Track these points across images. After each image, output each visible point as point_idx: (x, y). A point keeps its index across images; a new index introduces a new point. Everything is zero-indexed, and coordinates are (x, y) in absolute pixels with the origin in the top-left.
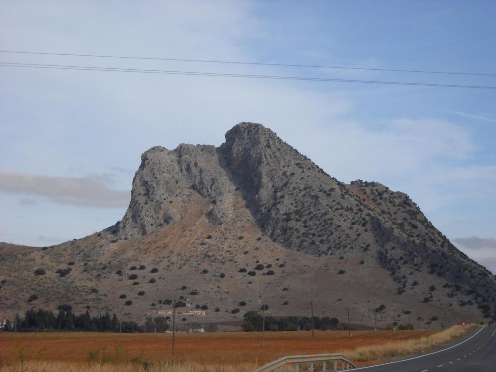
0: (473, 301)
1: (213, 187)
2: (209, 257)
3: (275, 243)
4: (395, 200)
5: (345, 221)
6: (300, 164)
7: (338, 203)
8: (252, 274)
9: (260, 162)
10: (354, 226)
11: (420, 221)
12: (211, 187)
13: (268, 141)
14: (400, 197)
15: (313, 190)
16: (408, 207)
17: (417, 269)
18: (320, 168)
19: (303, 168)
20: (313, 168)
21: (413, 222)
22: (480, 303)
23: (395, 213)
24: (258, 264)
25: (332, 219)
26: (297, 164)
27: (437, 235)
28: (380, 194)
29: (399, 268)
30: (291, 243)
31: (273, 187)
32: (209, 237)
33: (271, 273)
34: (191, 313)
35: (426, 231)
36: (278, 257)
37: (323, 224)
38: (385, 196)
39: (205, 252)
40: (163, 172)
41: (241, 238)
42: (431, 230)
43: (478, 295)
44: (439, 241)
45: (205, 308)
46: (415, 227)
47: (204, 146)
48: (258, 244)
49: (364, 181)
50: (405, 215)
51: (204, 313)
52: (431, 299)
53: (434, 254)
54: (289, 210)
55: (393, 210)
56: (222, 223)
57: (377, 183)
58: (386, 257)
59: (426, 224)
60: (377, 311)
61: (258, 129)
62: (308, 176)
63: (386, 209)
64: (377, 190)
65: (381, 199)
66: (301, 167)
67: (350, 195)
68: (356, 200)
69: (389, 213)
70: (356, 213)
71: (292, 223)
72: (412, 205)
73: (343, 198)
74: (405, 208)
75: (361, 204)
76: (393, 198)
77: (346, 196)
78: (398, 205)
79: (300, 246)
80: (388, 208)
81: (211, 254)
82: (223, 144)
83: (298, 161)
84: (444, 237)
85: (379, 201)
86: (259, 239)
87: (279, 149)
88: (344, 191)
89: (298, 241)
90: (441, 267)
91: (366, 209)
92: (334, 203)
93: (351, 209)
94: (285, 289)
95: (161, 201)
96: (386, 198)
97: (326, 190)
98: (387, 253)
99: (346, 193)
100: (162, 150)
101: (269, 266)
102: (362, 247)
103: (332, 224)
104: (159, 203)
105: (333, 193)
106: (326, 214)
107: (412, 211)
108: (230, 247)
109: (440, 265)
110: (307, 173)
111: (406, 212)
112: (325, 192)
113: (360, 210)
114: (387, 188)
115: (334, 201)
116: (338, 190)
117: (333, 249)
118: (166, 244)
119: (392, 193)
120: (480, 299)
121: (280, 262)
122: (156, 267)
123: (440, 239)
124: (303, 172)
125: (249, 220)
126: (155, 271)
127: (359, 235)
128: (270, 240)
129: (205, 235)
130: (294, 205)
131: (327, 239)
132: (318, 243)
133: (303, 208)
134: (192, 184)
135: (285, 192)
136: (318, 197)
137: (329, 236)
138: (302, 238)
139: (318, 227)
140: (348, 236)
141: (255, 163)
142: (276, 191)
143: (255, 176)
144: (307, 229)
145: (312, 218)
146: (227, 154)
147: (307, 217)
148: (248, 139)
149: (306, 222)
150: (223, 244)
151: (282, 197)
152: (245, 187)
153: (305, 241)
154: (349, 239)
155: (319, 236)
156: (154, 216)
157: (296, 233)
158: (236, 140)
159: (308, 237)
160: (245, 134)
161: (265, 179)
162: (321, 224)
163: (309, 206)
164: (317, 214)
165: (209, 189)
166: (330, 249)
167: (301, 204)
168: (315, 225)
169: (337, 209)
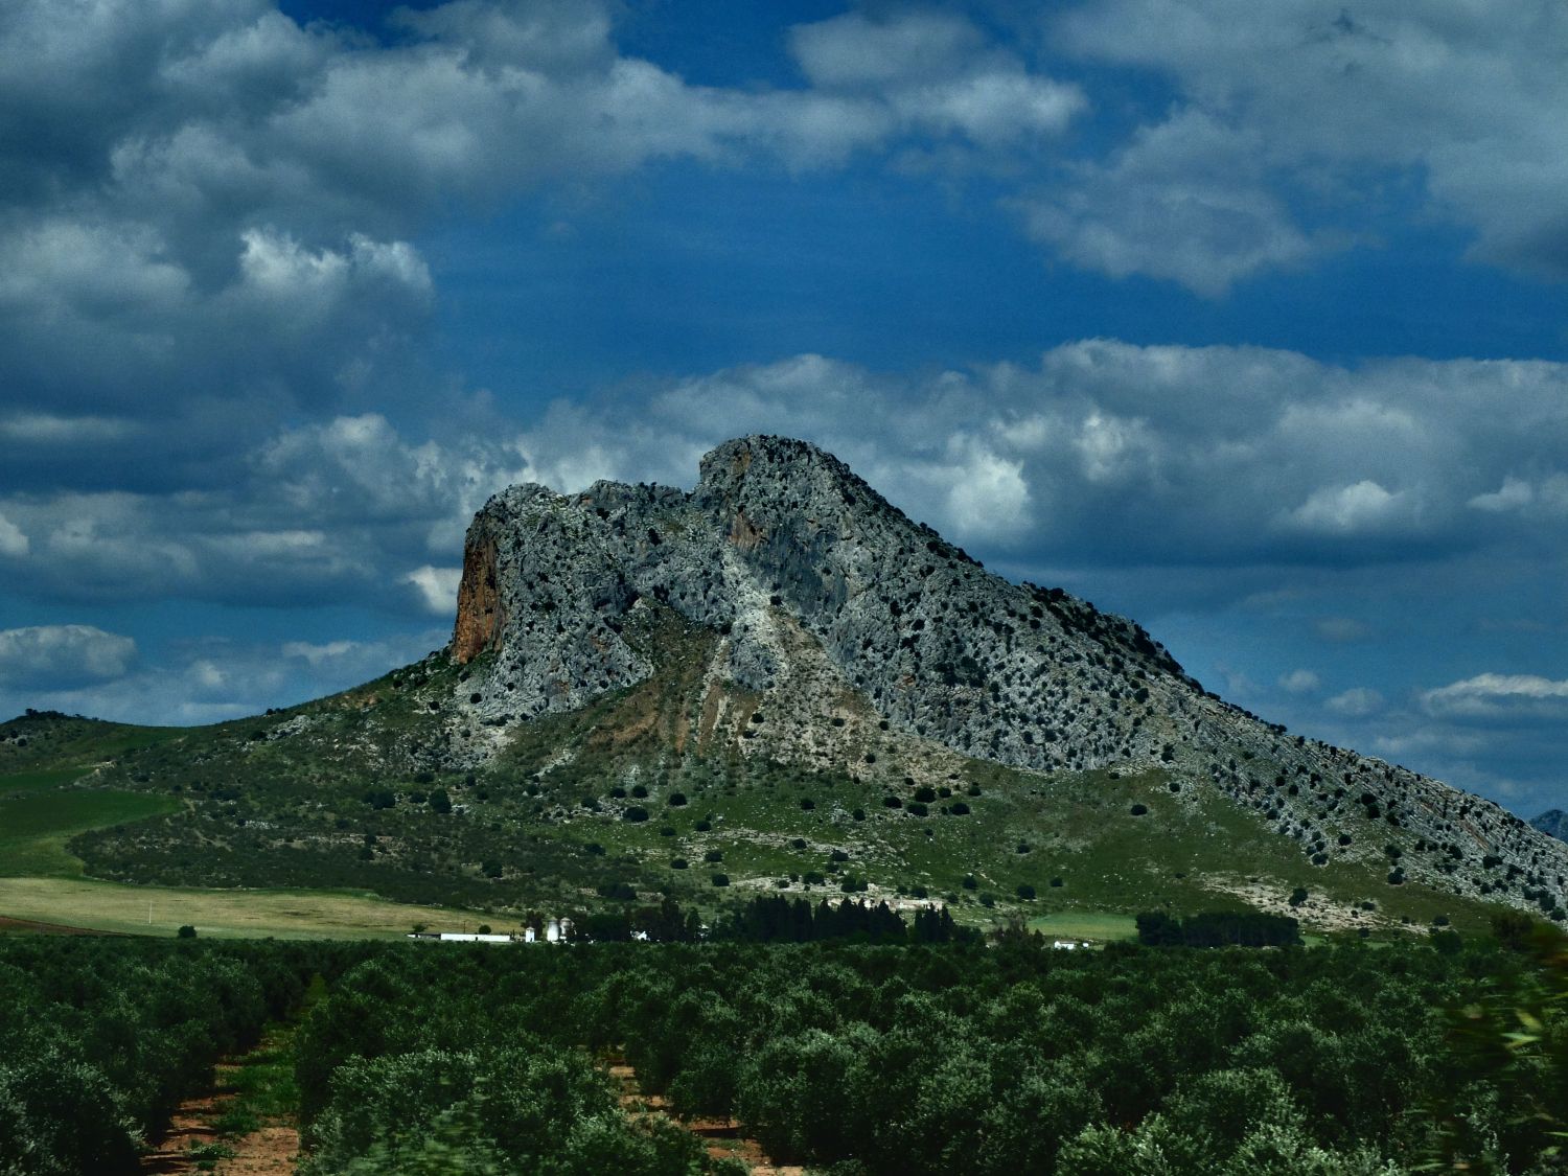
1: (711, 593)
3: (925, 737)
5: (1094, 687)
7: (1064, 646)
8: (917, 810)
9: (831, 535)
10: (1119, 702)
12: (705, 592)
15: (992, 611)
17: (1331, 808)
24: (913, 786)
25: (1063, 683)
29: (1281, 803)
30: (967, 737)
31: (885, 600)
32: (757, 719)
37: (1042, 694)
39: (761, 756)
41: (837, 722)
48: (886, 739)
54: (945, 657)
56: (771, 684)
58: (1234, 776)
71: (962, 691)
79: (994, 746)
86: (883, 726)
89: (987, 734)
90: (1391, 804)
94: (1021, 849)
95: (599, 626)
98: (1232, 768)
100: (543, 493)
101: (944, 792)
102: (1152, 752)
104: (594, 630)
108: (820, 744)
118: (652, 733)
125: (835, 679)
126: (677, 801)
127: (1137, 722)
128: (910, 729)
129: (740, 714)
130: (954, 646)
131: (1061, 731)
132: (1038, 738)
133: (977, 654)
134: (651, 583)
135: (919, 613)
136: (1010, 630)
137: (1066, 724)
138: (996, 727)
139: (1031, 701)
140: (1112, 726)
141: (818, 537)
142: (896, 611)
143: (827, 571)
144: (1002, 705)
145: (1008, 679)
146: (723, 513)
147: (998, 677)
148: (785, 476)
149: (995, 687)
150: (798, 737)
151: (919, 625)
152: (793, 597)
153: (1006, 734)
154: (1114, 731)
155: (1040, 721)
156: (584, 660)
157: (976, 716)
158: (750, 478)
159: (1010, 724)
160: (774, 465)
161: (855, 582)
162: (1036, 693)
163: (993, 649)
164: (1019, 670)
165: (701, 598)
166: (1072, 753)
167: (969, 645)
168: (1022, 694)
169: (1068, 659)
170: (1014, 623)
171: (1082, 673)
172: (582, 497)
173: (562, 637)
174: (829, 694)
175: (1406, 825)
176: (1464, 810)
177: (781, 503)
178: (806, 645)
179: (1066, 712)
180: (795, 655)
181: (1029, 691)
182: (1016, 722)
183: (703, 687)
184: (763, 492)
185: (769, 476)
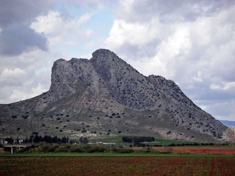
0: (208, 130)
1: (89, 78)
2: (90, 109)
3: (119, 104)
4: (169, 84)
5: (150, 94)
6: (128, 68)
7: (146, 86)
8: (111, 117)
9: (109, 67)
10: (154, 97)
11: (180, 93)
12: (88, 78)
13: (113, 58)
14: (170, 82)
15: (135, 80)
16: (174, 87)
17: (183, 116)
18: (136, 70)
19: (129, 70)
20: (134, 70)
21: (177, 94)
22: (211, 130)
23: (169, 90)
24: (113, 113)
25: (144, 93)
26: (127, 69)
27: (187, 100)
28: (162, 81)
29: (175, 115)
30: (126, 104)
31: (117, 79)
32: (90, 101)
33: (119, 117)
34: (90, 135)
35: (183, 98)
36: (121, 110)
37: (140, 95)
38: (164, 82)
39: (88, 108)
40: (66, 71)
41: (104, 101)
42: (185, 98)
43: (211, 127)
44: (189, 102)
45: (95, 133)
46: (178, 96)
47: (83, 59)
48: (111, 104)
49: (154, 75)
50: (174, 91)
51: (96, 135)
52: (190, 129)
53: (190, 109)
54: (125, 89)
55: (168, 88)
56: (94, 95)
57: (160, 76)
58: (169, 110)
59: (183, 95)
60: (168, 133)
61: (108, 52)
62: (132, 74)
63: (165, 88)
64: (160, 79)
65: (163, 83)
66: (128, 70)
67: (151, 82)
68: (153, 85)
69: (167, 90)
70: (154, 91)
71: (126, 95)
72: (176, 86)
73: (148, 84)
74: (173, 87)
75: (156, 87)
76: (168, 83)
77: (149, 83)
78: (170, 86)
79: (130, 105)
80: (166, 88)
81: (91, 108)
82: (91, 58)
83: (127, 67)
84: (190, 100)
85: (162, 84)
86: (112, 102)
87: (118, 62)
88: (148, 81)
89: (129, 103)
90: (194, 115)
91: (158, 89)
92: (145, 86)
93: (152, 89)
94: (126, 124)
95: (66, 84)
96: (165, 83)
97: (140, 80)
98: (169, 108)
99: (149, 81)
100: (64, 60)
101: (118, 114)
102: (158, 106)
103: (144, 95)
104: (65, 85)
105: (143, 82)
106: (141, 91)
107: (176, 89)
108: (99, 105)
109: (193, 114)
110: (132, 72)
111: (174, 89)
112: (140, 81)
113: (156, 89)
114: (165, 78)
115: (144, 85)
116: (145, 80)
117: (145, 107)
118: (70, 104)
119: (167, 81)
120: (211, 129)
121: (122, 112)
122: (68, 114)
123: (189, 101)
124: (130, 72)
125: (106, 93)
126: (68, 116)
127: (156, 100)
128: (117, 102)
129: (87, 100)
130: (127, 87)
131: (142, 102)
132: (138, 104)
133: (130, 88)
134: (79, 76)
135: (122, 81)
136: (137, 84)
137: (143, 101)
138: (131, 102)
139: (138, 97)
140: (151, 101)
141: (107, 67)
142: (118, 81)
143: (108, 74)
144: (133, 98)
145: (135, 93)
146: (94, 63)
147: (133, 93)
148: (104, 56)
149: (132, 94)
150: (96, 104)
151: (121, 83)
152: (103, 78)
153: (133, 103)
154: (151, 102)
155: (139, 101)
156: (63, 91)
157: (128, 99)
158: (98, 57)
159: (133, 101)
160: (102, 54)
161: (113, 75)
162: (139, 95)
163: (133, 87)
164: (137, 91)
165: (87, 79)
166: (143, 106)
167: (130, 87)
168: (137, 96)
169: (146, 89)
170: (138, 82)
171: (148, 91)
172: (69, 61)
173: (59, 87)
174: (104, 96)
175: (195, 119)
176: (204, 116)
177: (103, 61)
178: (103, 87)
179: (144, 99)
180: (100, 89)
181: (138, 95)
182: (135, 101)
183: (82, 95)
184: (100, 59)
185: (101, 56)
